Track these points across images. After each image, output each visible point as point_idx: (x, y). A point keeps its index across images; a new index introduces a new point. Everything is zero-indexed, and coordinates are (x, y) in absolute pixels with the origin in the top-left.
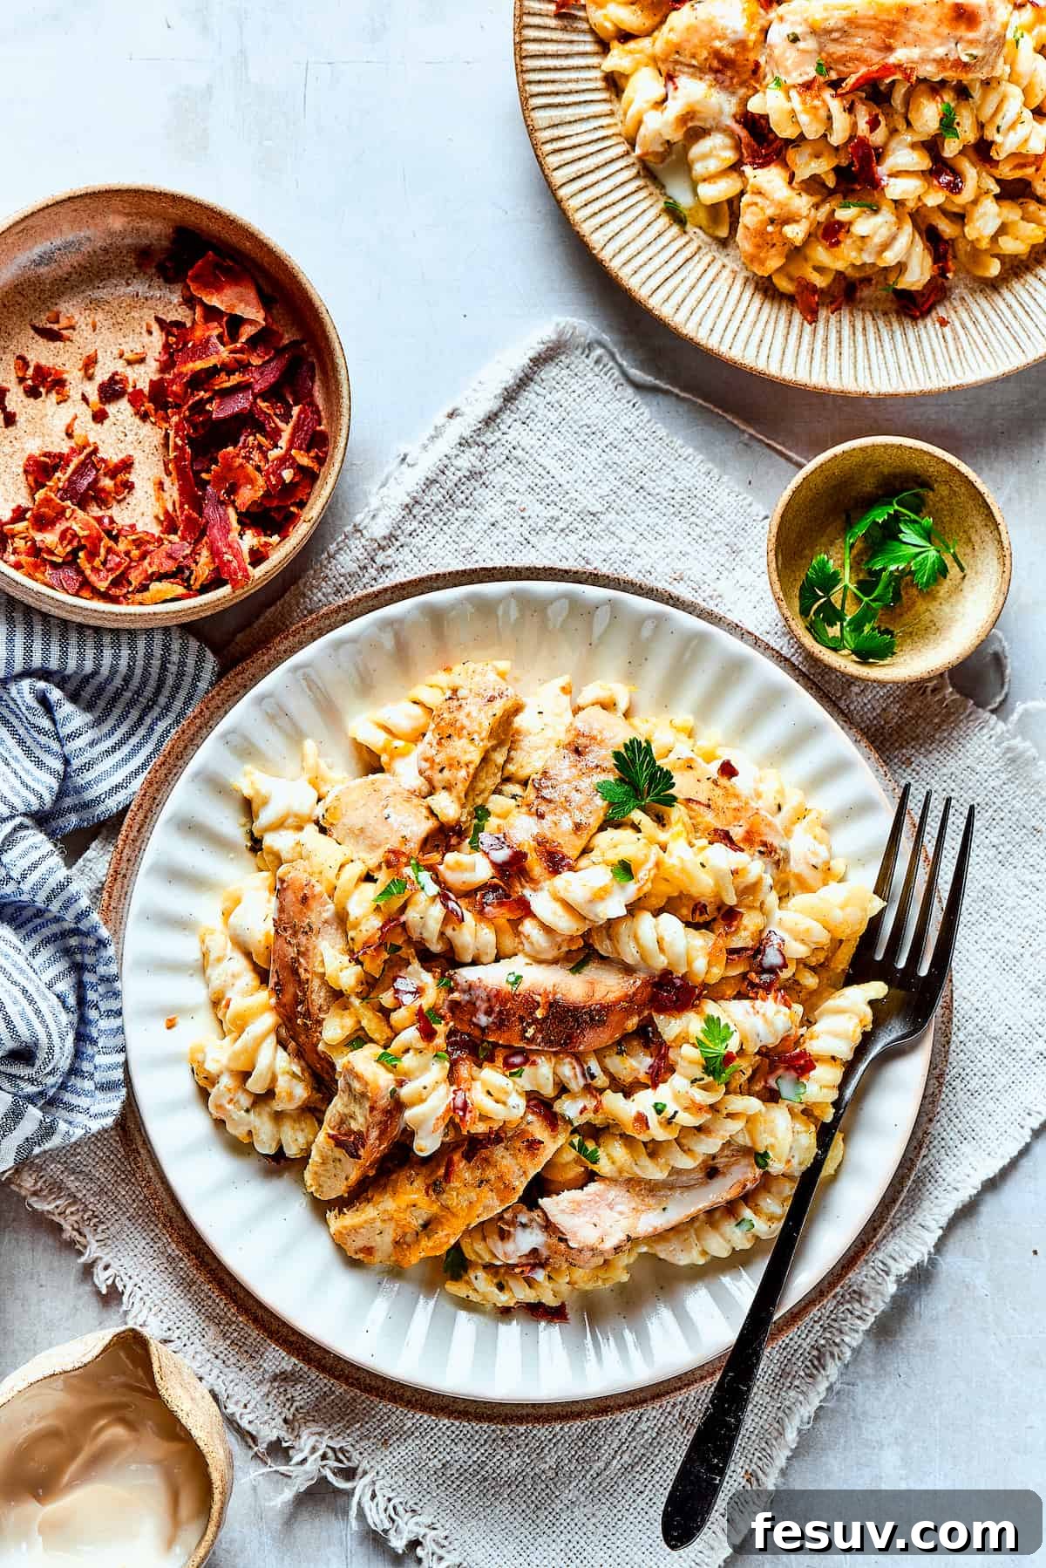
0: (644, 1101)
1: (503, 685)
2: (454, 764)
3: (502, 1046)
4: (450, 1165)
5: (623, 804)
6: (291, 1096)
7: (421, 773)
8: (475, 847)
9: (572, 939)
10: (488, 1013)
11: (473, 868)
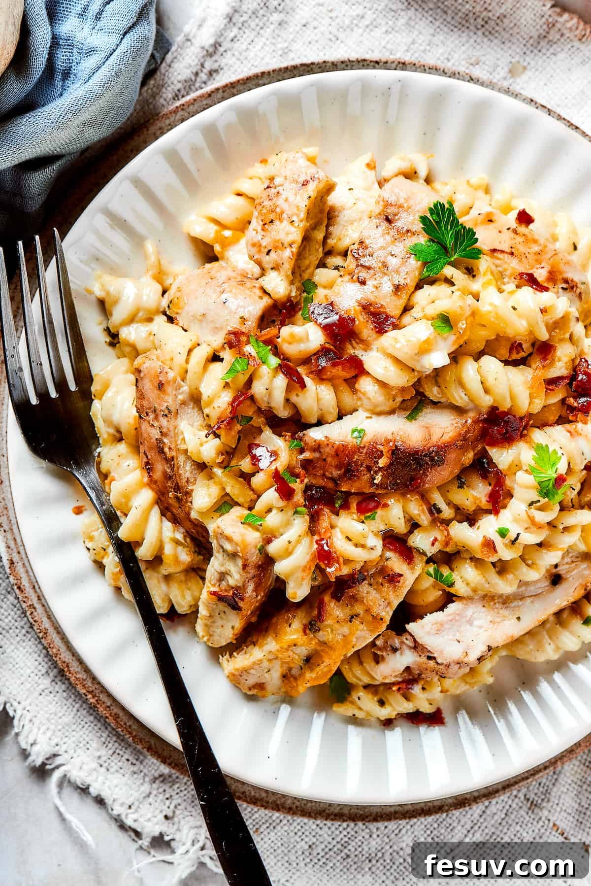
0: (489, 526)
1: (312, 170)
2: (279, 246)
3: (354, 494)
4: (321, 606)
5: (434, 261)
6: (177, 560)
7: (251, 257)
8: (308, 319)
9: (403, 390)
10: (338, 467)
11: (306, 338)
